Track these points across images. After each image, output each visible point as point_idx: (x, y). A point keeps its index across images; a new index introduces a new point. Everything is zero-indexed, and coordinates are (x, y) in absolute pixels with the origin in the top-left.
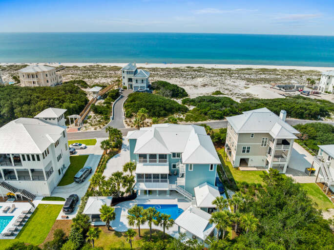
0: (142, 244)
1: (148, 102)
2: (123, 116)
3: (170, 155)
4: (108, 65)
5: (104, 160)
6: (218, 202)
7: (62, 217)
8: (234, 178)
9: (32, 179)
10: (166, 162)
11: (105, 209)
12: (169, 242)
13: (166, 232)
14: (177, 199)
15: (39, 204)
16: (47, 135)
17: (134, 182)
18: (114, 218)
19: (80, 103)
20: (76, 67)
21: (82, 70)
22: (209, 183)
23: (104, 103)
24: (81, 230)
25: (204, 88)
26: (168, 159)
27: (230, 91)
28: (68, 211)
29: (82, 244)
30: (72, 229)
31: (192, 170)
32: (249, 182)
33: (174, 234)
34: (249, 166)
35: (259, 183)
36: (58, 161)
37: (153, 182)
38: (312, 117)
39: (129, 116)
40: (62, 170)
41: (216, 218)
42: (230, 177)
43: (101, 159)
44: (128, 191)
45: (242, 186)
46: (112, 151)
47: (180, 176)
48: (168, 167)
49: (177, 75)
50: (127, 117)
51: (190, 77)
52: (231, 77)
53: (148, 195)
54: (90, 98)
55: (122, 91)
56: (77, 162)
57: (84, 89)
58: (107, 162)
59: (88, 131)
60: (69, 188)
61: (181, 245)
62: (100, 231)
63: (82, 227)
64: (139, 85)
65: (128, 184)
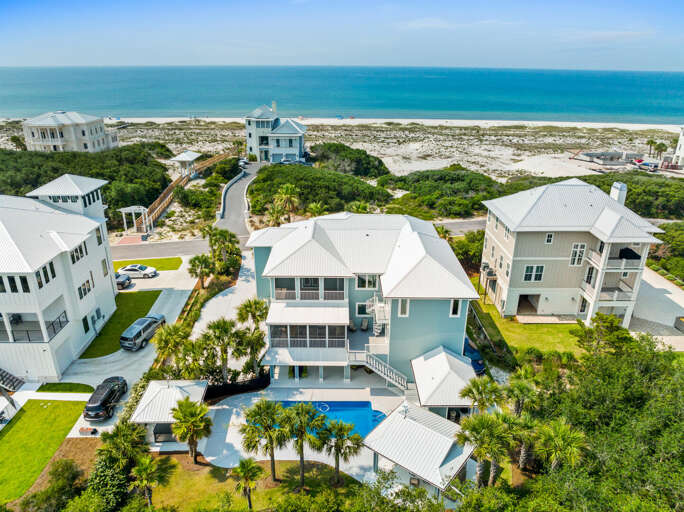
0: (280, 500)
1: (302, 179)
2: (246, 211)
3: (351, 280)
4: (219, 120)
5: (196, 302)
6: (474, 390)
7: (82, 431)
8: (507, 341)
9: (11, 339)
10: (341, 297)
11: (185, 410)
12: (350, 494)
13: (341, 469)
14: (368, 389)
15: (29, 401)
16: (54, 235)
17: (263, 345)
18: (207, 431)
19: (148, 184)
20: (152, 124)
21: (163, 129)
22: (449, 348)
23: (205, 186)
24: (123, 462)
25: (424, 161)
26: (346, 291)
27: (483, 166)
28: (97, 416)
29: (124, 499)
30: (98, 459)
31: (407, 316)
32: (545, 350)
33: (362, 472)
34: (539, 313)
35: (568, 350)
36: (81, 298)
37: (311, 346)
38: (670, 213)
39: (260, 211)
40: (94, 322)
41: (474, 429)
42: (496, 339)
43: (190, 298)
44: (249, 367)
45: (528, 357)
46: (215, 281)
47: (377, 331)
48: (347, 309)
49: (366, 139)
50: (253, 213)
51: (395, 141)
52: (481, 141)
53: (297, 380)
54: (174, 176)
55: (246, 163)
56: (132, 305)
57: (163, 161)
58: (203, 305)
59: (164, 241)
60: (106, 363)
61: (382, 502)
62: (174, 467)
63: (124, 454)
64: (284, 150)
65: (249, 350)
